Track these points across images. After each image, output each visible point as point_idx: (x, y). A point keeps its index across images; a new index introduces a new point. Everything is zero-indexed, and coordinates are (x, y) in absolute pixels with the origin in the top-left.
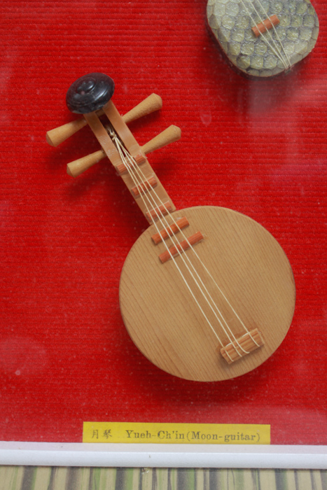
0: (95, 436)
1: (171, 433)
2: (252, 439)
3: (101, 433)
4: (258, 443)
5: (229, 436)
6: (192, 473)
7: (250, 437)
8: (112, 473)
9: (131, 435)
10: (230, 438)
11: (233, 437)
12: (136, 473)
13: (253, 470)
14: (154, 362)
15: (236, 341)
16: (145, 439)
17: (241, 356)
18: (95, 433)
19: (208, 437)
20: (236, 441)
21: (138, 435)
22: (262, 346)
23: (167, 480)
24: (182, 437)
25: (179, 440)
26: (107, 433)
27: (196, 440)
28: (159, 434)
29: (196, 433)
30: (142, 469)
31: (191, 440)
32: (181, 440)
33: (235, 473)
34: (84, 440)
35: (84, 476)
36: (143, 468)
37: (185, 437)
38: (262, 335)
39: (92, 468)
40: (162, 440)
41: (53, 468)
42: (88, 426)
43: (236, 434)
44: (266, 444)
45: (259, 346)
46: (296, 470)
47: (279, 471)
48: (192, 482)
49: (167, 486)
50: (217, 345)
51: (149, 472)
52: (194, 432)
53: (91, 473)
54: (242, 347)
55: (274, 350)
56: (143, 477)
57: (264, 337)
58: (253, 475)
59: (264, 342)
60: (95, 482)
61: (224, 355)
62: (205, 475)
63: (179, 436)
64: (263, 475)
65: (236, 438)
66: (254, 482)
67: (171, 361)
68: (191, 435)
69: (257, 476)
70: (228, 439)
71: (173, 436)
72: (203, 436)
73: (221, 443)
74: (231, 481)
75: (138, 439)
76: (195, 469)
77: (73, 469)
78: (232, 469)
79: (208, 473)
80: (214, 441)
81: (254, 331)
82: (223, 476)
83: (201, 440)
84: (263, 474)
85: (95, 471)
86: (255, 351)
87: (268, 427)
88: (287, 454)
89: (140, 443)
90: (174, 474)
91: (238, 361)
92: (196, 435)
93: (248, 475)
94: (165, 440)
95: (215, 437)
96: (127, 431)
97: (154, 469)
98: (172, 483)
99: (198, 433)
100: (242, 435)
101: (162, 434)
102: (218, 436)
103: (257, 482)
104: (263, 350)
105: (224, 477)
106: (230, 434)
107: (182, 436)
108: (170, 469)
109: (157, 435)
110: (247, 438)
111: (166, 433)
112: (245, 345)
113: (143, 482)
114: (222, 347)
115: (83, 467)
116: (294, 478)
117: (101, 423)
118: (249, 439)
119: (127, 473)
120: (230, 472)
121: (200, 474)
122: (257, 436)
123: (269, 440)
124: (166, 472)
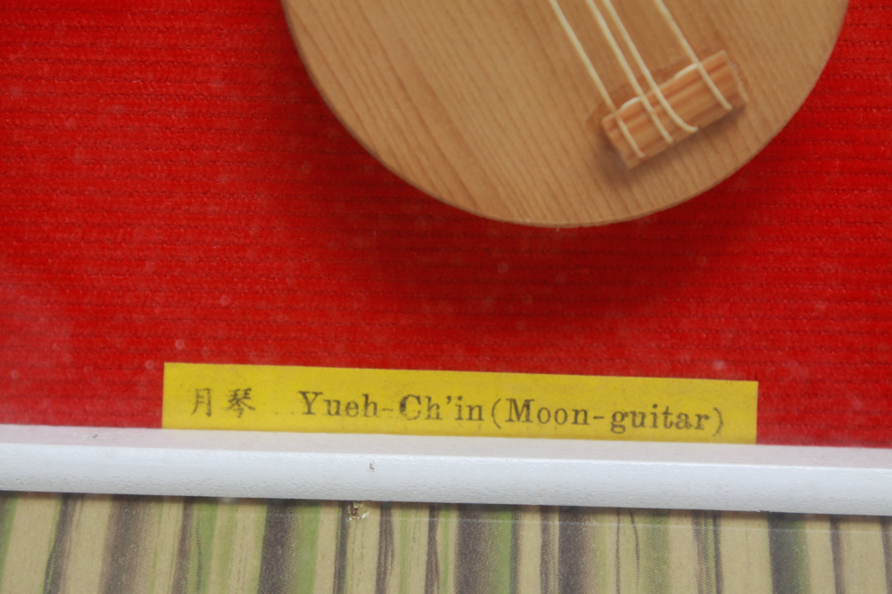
0: (203, 409)
1: (443, 402)
2: (699, 427)
3: (221, 400)
4: (718, 436)
5: (624, 416)
6: (504, 522)
7: (693, 420)
8: (253, 519)
9: (314, 408)
10: (628, 422)
11: (638, 419)
12: (328, 521)
13: (697, 515)
14: (387, 160)
15: (657, 90)
16: (361, 421)
17: (669, 139)
18: (202, 399)
19: (558, 415)
20: (648, 430)
21: (337, 408)
22: (739, 110)
23: (424, 539)
24: (475, 414)
25: (466, 424)
26: (238, 400)
27: (520, 426)
28: (403, 406)
29: (520, 404)
30: (345, 507)
31: (506, 426)
32: (474, 425)
33: (642, 524)
34: (166, 419)
35: (165, 526)
36: (351, 503)
37: (486, 414)
38: (741, 73)
39: (189, 501)
40: (412, 425)
41: (68, 499)
42: (179, 378)
43: (649, 410)
44: (743, 441)
45: (727, 106)
46: (835, 520)
47: (781, 522)
48: (505, 547)
49: (424, 558)
50: (592, 107)
51: (371, 518)
52: (513, 401)
53: (186, 517)
54: (675, 107)
55: (776, 127)
56: (351, 531)
57: (746, 84)
58: (697, 533)
59: (745, 96)
60: (199, 544)
61: (613, 135)
62: (545, 530)
63: (465, 413)
64: (731, 532)
65: (649, 420)
66: (702, 554)
67: (443, 156)
68: (504, 410)
69: (711, 535)
70: (622, 425)
71: (449, 411)
72: (544, 415)
73: (598, 437)
74: (627, 547)
75: (334, 421)
76: (516, 509)
77: (129, 503)
78: (632, 512)
79: (555, 523)
80: (579, 428)
81: (712, 59)
82: (604, 533)
83: (534, 426)
84: (729, 530)
85: (198, 512)
86: (716, 126)
87: (751, 388)
88: (809, 468)
89: (344, 430)
90: (449, 525)
91: (658, 159)
92: (521, 410)
93: (681, 532)
94: (422, 423)
95: (581, 416)
96: (304, 394)
97: (385, 507)
98: (440, 549)
99: (527, 405)
100: (666, 413)
101: (412, 406)
102: (591, 414)
103: (711, 553)
104: (742, 124)
105: (605, 536)
106: (627, 409)
107: (475, 412)
108: (434, 508)
109: (397, 406)
110: (683, 421)
111: (425, 401)
112: (685, 102)
113: (350, 546)
114: (608, 112)
115: (159, 499)
116: (829, 544)
117: (220, 367)
118: (688, 425)
119: (302, 517)
120: (626, 523)
121: (531, 526)
122: (714, 416)
123: (752, 429)
124: (423, 518)
